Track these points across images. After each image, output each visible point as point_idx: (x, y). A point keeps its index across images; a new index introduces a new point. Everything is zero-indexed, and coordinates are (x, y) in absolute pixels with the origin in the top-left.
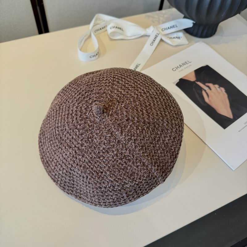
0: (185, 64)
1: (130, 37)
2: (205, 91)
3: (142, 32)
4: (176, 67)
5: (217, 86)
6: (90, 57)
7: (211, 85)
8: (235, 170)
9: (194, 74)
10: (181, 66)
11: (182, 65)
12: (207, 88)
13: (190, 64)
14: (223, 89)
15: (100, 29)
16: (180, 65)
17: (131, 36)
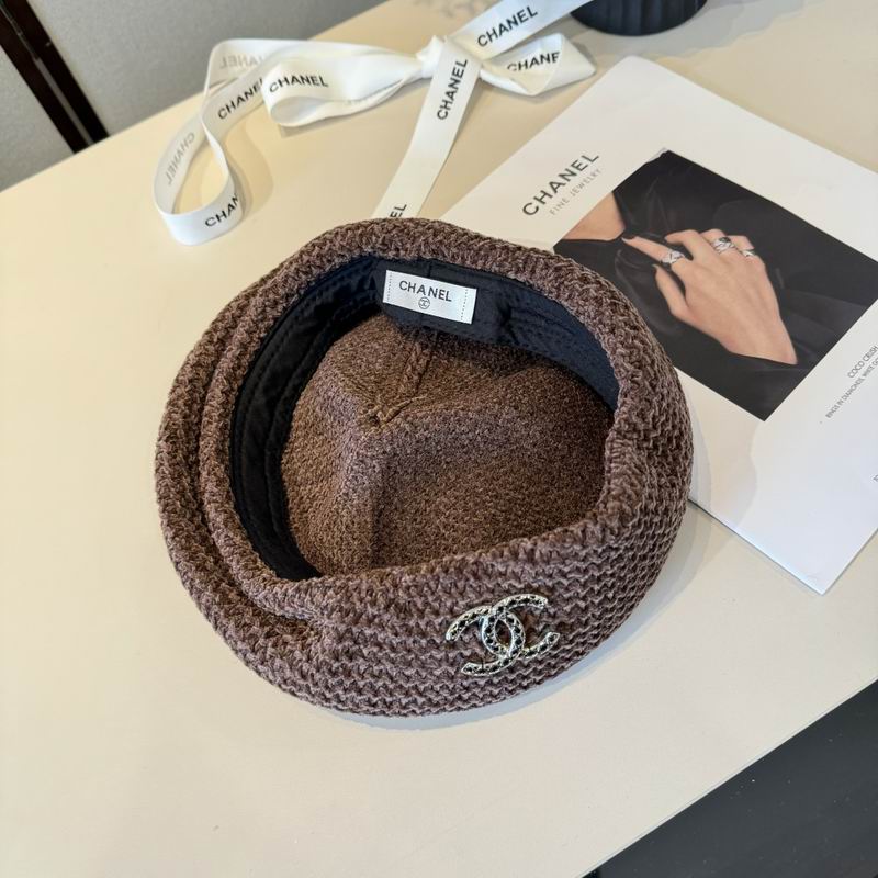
0: (575, 171)
1: (359, 100)
2: (667, 267)
3: (402, 71)
4: (535, 198)
5: (715, 235)
6: (207, 224)
7: (688, 237)
8: (827, 592)
9: (612, 207)
10: (554, 186)
11: (561, 180)
12: (676, 254)
13: (592, 167)
14: (742, 242)
15: (240, 98)
16: (551, 184)
17: (365, 98)
